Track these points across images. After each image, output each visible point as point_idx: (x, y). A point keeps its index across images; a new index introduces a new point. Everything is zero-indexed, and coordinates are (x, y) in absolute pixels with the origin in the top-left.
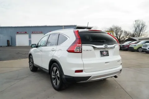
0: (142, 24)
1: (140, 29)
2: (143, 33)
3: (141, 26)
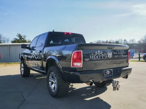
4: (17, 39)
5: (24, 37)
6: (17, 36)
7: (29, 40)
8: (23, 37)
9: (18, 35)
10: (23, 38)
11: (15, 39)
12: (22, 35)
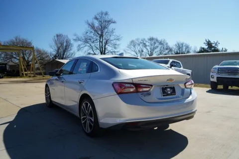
0: (66, 42)
1: (65, 48)
2: (67, 55)
3: (65, 44)
4: (203, 48)
5: (216, 44)
6: (204, 43)
7: (224, 49)
8: (213, 45)
9: (206, 42)
10: (214, 47)
11: (201, 48)
12: (212, 42)
